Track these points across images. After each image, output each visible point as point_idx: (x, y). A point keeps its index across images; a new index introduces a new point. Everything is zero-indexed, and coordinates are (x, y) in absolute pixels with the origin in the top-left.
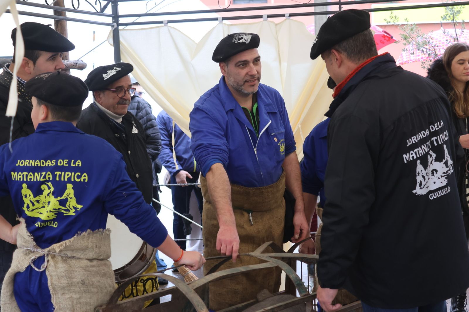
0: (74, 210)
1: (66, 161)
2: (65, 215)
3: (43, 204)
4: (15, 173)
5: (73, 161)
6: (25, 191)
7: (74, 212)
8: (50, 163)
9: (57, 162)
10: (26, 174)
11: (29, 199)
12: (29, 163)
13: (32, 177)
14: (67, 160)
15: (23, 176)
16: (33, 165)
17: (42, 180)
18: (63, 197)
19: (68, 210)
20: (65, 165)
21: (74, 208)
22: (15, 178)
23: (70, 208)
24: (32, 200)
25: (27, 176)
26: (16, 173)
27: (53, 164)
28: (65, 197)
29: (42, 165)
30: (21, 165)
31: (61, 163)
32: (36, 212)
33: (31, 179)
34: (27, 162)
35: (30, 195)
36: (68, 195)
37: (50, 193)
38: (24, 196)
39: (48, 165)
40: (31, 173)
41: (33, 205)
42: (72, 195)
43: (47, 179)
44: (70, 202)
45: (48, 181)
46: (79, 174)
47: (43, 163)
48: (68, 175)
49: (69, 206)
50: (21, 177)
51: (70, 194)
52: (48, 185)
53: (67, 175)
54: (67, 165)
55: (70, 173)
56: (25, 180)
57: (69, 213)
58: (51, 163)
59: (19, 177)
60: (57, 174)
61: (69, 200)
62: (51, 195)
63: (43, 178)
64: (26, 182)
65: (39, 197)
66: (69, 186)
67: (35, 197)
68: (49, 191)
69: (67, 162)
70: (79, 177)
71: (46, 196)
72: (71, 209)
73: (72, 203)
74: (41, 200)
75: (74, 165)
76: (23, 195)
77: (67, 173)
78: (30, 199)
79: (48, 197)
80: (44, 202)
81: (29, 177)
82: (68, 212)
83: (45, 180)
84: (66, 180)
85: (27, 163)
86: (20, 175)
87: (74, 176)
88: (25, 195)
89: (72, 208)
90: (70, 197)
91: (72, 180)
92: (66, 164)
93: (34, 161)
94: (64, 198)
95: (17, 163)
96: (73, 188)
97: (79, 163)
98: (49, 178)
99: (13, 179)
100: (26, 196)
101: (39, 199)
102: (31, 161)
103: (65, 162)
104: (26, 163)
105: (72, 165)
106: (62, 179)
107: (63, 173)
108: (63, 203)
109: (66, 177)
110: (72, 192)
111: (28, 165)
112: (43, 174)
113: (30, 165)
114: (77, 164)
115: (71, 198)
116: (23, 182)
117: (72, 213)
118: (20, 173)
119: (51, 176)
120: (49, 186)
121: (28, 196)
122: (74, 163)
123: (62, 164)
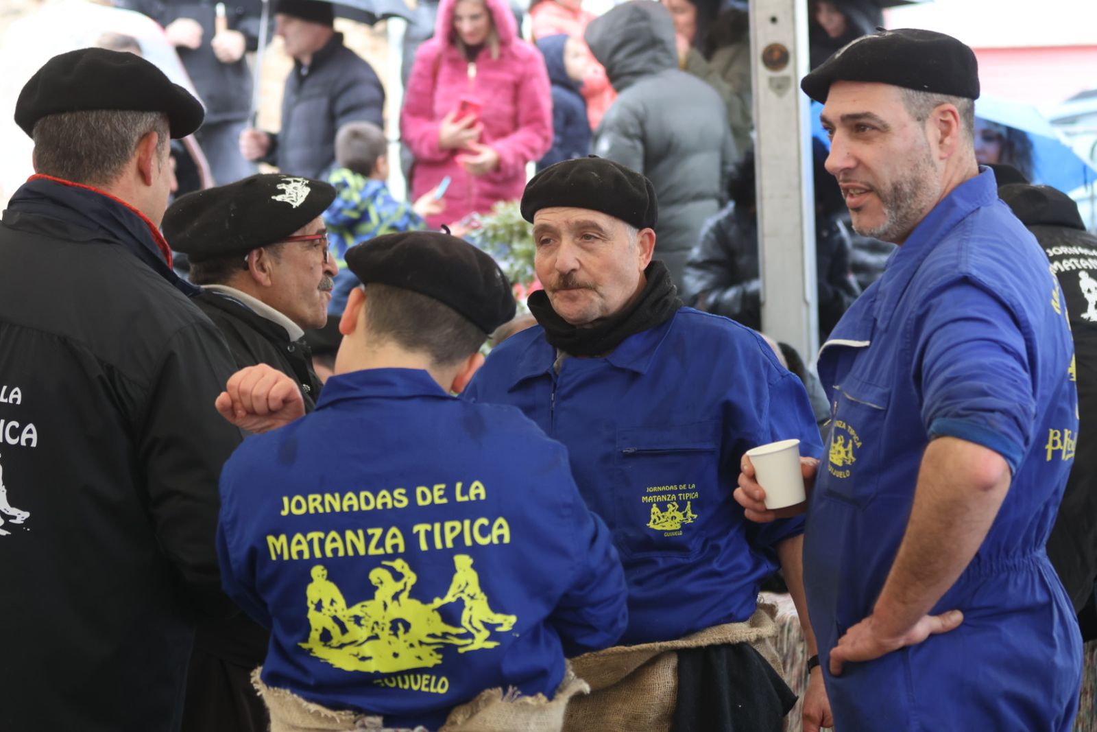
0: (486, 633)
1: (439, 490)
2: (461, 650)
3: (373, 629)
4: (277, 538)
5: (459, 486)
6: (321, 588)
7: (488, 639)
8: (389, 500)
9: (411, 495)
10: (320, 539)
11: (328, 613)
12: (322, 503)
13: (339, 544)
14: (443, 486)
15: (310, 543)
16: (337, 509)
17: (372, 551)
18: (450, 598)
19: (469, 635)
20: (437, 501)
21: (487, 626)
22: (279, 552)
23: (475, 629)
24: (340, 615)
25: (322, 543)
26: (283, 538)
27: (400, 501)
28: (454, 596)
29: (364, 507)
30: (295, 512)
31: (424, 496)
32: (350, 654)
33: (335, 551)
34: (315, 500)
35: (332, 602)
36: (461, 589)
37: (402, 591)
38: (312, 607)
39: (385, 504)
40: (333, 534)
41: (344, 630)
42: (474, 588)
43: (389, 550)
44: (471, 609)
45: (392, 557)
46: (485, 521)
47: (367, 501)
48: (453, 529)
49: (470, 622)
50: (305, 547)
51: (467, 584)
52: (392, 570)
53: (449, 532)
54: (444, 501)
55: (457, 524)
56: (318, 554)
57: (472, 643)
58: (393, 498)
59: (295, 549)
60: (418, 532)
61: (468, 602)
62: (404, 597)
63: (377, 547)
64: (324, 561)
65: (363, 606)
66: (463, 562)
67: (350, 604)
68: (400, 586)
69: (442, 493)
70: (485, 531)
71: (389, 601)
72: (478, 631)
73: (478, 611)
74: (367, 618)
75: (466, 499)
76: (309, 604)
77: (448, 525)
78: (334, 614)
79: (392, 606)
80: (377, 623)
81: (329, 547)
82: (469, 641)
83: (381, 551)
84: (449, 544)
85: (313, 503)
86: (299, 543)
87: (471, 532)
88: (316, 601)
89: (480, 626)
90: (469, 595)
91: (468, 542)
92: (441, 497)
93: (337, 495)
94: (453, 600)
95: (283, 508)
96: (473, 566)
97: (478, 490)
98: (395, 547)
99: (274, 557)
100: (319, 607)
101: (361, 614)
102: (328, 497)
103: (437, 494)
104: (312, 505)
105: (459, 498)
106: (439, 545)
107: (437, 526)
108: (451, 614)
109: (449, 538)
110: (473, 577)
111: (321, 510)
112: (373, 535)
113: (328, 510)
114: (473, 492)
115: (472, 598)
116: (313, 561)
117: (481, 641)
118: (298, 536)
119: (400, 541)
120: (399, 569)
121: (326, 604)
122: (465, 491)
123: (428, 502)
